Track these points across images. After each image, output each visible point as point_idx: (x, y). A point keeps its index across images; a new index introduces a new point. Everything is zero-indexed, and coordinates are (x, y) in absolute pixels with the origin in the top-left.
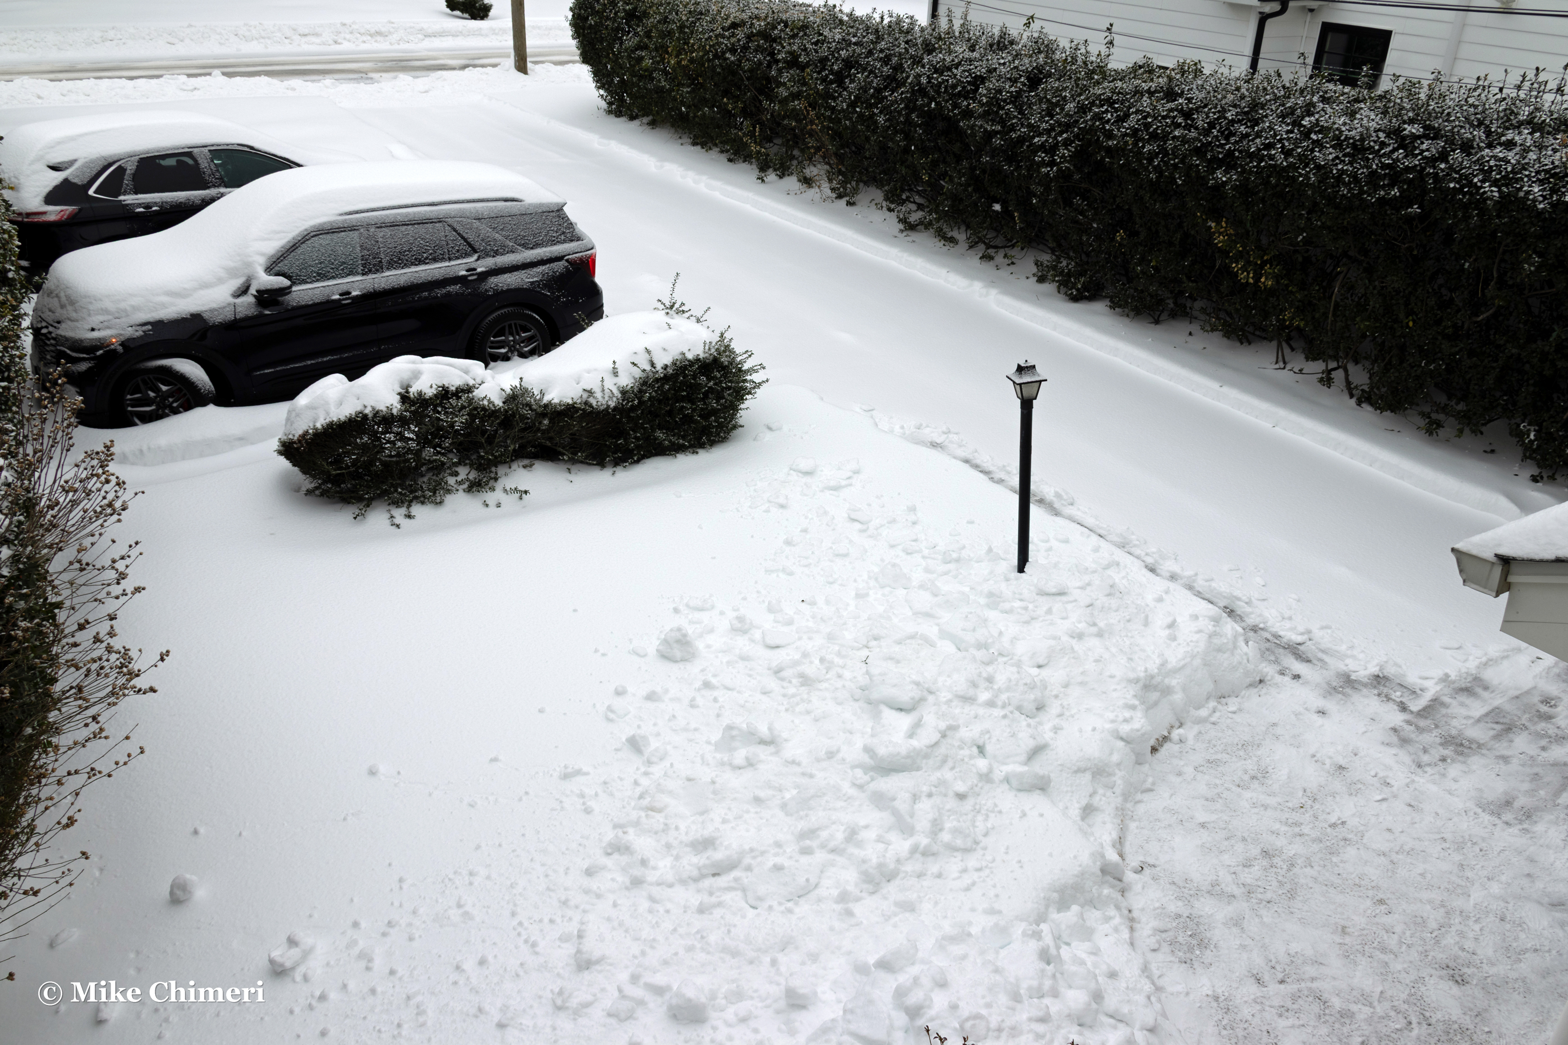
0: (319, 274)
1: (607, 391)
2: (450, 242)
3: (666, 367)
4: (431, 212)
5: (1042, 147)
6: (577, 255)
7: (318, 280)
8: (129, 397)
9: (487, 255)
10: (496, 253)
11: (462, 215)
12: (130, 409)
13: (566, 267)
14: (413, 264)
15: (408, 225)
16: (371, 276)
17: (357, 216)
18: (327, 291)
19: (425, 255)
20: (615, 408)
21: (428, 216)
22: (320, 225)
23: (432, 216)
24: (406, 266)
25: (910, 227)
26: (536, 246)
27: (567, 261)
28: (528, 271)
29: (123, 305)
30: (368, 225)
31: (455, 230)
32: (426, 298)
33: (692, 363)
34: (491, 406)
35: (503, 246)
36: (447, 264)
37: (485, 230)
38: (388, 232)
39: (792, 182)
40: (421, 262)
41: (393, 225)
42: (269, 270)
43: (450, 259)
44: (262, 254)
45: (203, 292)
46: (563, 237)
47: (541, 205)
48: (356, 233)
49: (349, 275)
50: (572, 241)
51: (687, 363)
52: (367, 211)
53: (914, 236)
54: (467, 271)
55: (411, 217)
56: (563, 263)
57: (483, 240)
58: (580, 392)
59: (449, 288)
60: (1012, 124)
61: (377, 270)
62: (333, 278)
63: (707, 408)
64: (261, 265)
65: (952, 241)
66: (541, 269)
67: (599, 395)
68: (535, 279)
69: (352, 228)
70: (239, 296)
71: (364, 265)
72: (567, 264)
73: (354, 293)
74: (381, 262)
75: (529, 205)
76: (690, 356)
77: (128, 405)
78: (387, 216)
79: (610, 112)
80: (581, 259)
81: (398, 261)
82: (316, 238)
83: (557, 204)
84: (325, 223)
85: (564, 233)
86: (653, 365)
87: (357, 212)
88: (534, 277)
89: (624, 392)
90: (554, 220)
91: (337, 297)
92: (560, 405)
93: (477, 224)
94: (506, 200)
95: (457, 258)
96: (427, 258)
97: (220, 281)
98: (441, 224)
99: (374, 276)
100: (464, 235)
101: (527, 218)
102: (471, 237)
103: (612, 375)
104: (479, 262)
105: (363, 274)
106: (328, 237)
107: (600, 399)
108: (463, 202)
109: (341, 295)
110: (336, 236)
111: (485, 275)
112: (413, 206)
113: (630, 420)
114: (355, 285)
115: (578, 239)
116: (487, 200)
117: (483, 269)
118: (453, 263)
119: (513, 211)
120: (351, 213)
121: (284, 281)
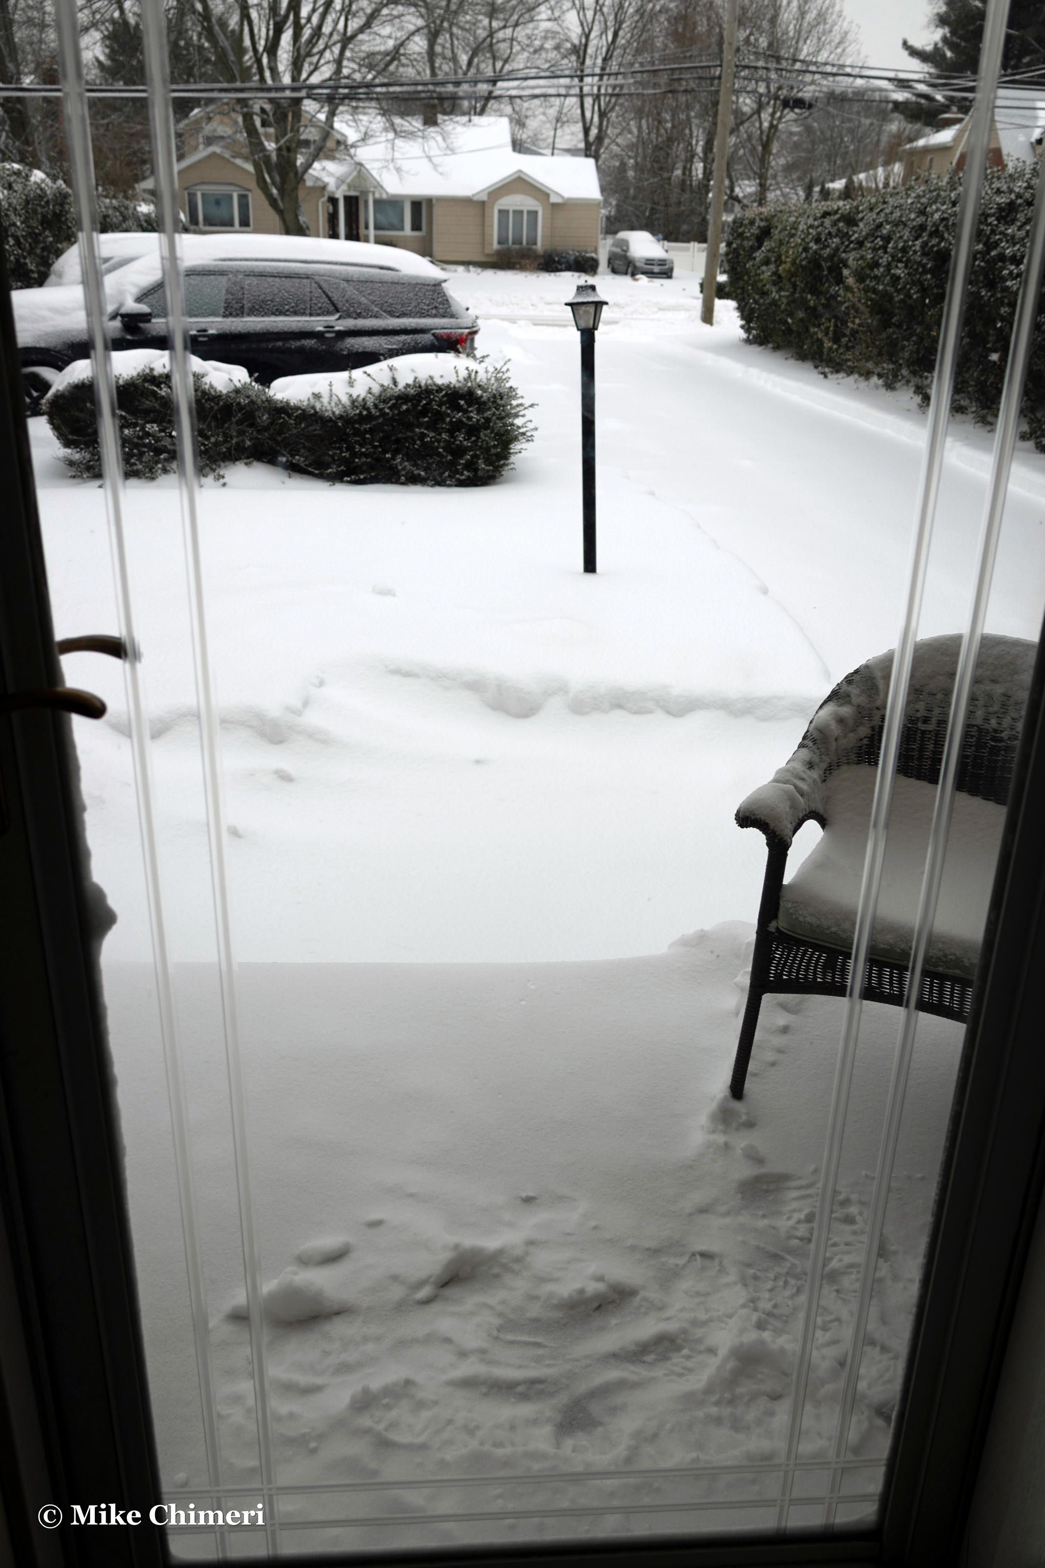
2: (314, 298)
10: (359, 316)
11: (331, 275)
14: (274, 314)
15: (275, 277)
16: (230, 319)
20: (341, 417)
21: (298, 272)
22: (194, 266)
23: (301, 271)
24: (266, 314)
25: (927, 400)
26: (403, 315)
27: (433, 334)
28: (385, 338)
30: (237, 272)
31: (321, 288)
32: (279, 347)
35: (367, 310)
36: (307, 318)
37: (351, 291)
40: (280, 313)
41: (262, 275)
42: (139, 300)
43: (311, 315)
46: (434, 311)
47: (417, 277)
48: (226, 278)
49: (210, 315)
50: (443, 316)
52: (241, 260)
54: (325, 327)
55: (280, 270)
56: (429, 335)
57: (347, 301)
59: (303, 340)
61: (238, 315)
62: (195, 315)
64: (131, 294)
66: (403, 338)
68: (394, 347)
69: (222, 273)
70: (110, 320)
71: (226, 308)
72: (432, 338)
73: (211, 332)
74: (242, 307)
75: (405, 275)
78: (258, 266)
79: (748, 341)
80: (448, 336)
83: (435, 279)
84: (198, 266)
86: (395, 383)
87: (230, 260)
91: (194, 333)
93: (344, 285)
94: (382, 268)
96: (288, 310)
99: (233, 319)
100: (330, 294)
102: (335, 297)
104: (339, 321)
105: (224, 316)
106: (198, 278)
107: (326, 404)
108: (336, 263)
109: (198, 331)
110: (205, 278)
111: (342, 335)
112: (285, 261)
113: (357, 433)
114: (214, 325)
115: (452, 316)
116: (362, 265)
117: (341, 328)
118: (313, 318)
119: (385, 279)
120: (224, 260)
121: (143, 308)
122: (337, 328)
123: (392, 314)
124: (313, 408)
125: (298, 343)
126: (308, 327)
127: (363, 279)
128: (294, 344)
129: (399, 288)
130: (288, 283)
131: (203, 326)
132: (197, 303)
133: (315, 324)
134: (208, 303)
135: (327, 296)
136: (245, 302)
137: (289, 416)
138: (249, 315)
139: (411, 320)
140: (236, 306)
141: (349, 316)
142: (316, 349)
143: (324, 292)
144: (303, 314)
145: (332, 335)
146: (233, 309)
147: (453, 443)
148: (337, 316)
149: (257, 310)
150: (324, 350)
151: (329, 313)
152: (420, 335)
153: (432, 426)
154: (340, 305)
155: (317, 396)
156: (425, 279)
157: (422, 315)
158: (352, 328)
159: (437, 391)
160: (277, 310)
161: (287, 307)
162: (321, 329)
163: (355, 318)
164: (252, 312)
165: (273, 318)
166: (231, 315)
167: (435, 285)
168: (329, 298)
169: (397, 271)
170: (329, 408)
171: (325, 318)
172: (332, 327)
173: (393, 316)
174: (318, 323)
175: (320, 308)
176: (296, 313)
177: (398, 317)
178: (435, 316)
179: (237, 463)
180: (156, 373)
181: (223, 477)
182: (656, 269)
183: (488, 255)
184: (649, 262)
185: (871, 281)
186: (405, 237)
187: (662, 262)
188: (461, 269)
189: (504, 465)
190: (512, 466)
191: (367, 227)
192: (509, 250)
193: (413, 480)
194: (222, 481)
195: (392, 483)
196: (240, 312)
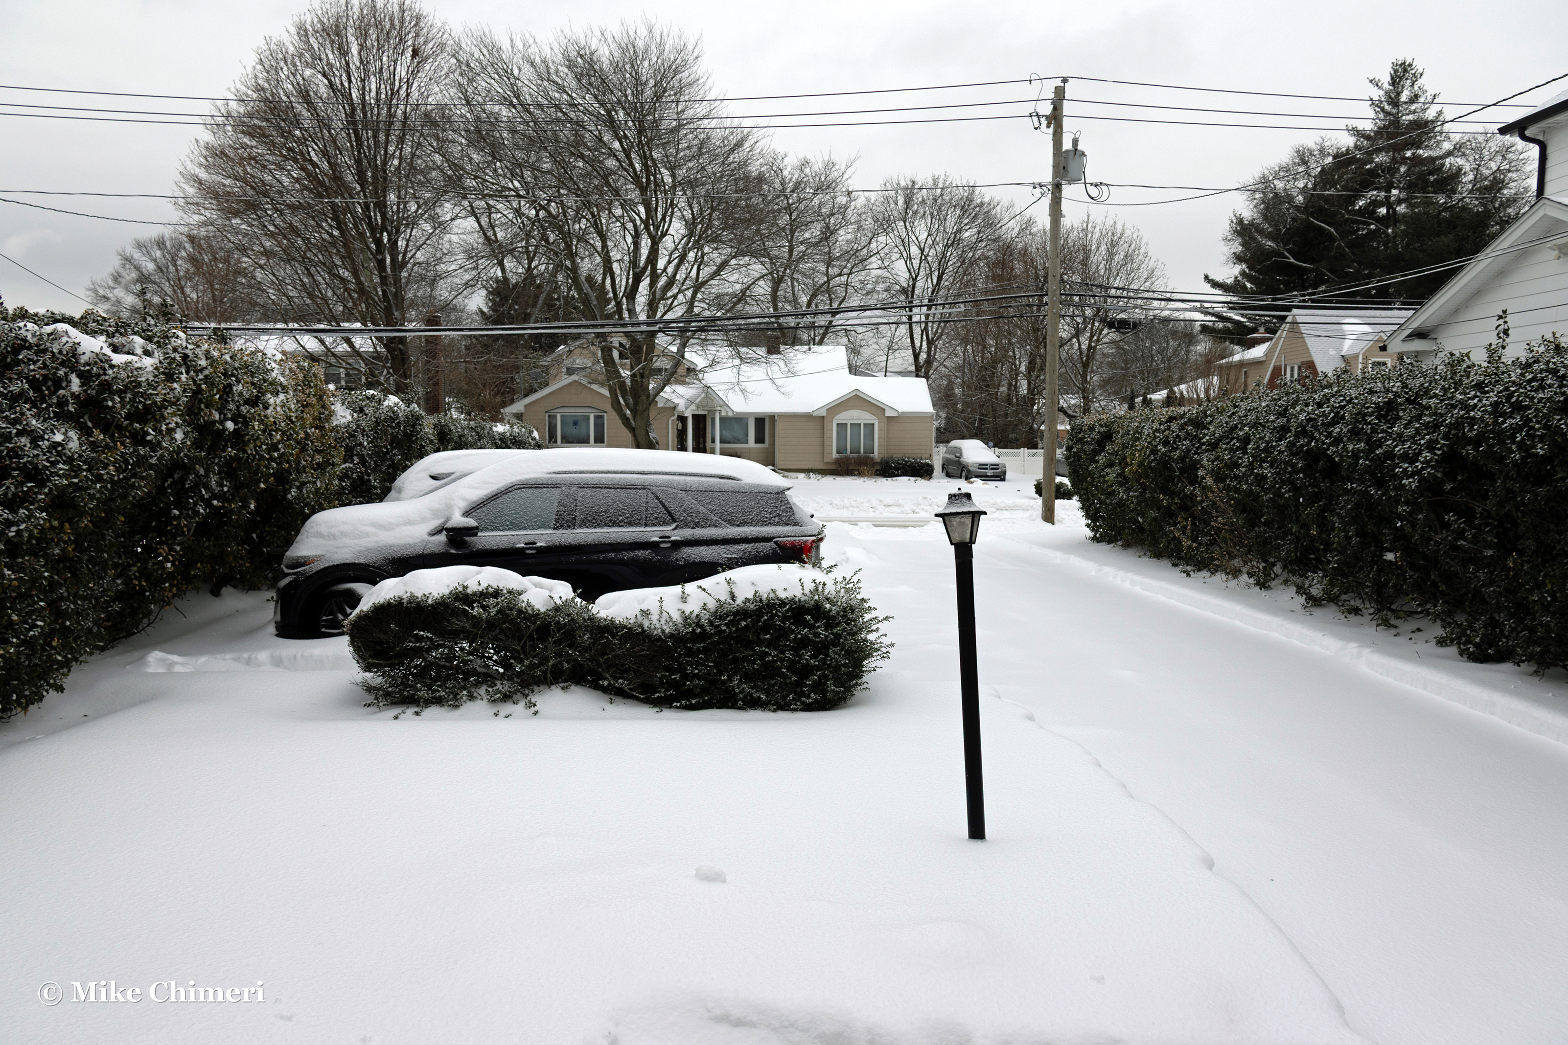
0: (512, 523)
1: (664, 613)
2: (650, 509)
3: (747, 600)
4: (638, 479)
6: (789, 539)
7: (509, 529)
10: (697, 525)
11: (669, 485)
13: (774, 549)
14: (607, 525)
15: (611, 488)
16: (561, 531)
17: (564, 475)
18: (515, 539)
20: (671, 636)
21: (633, 483)
22: (527, 480)
23: (638, 482)
24: (599, 526)
26: (744, 524)
27: (776, 543)
28: (728, 547)
30: (572, 485)
31: (658, 498)
32: (611, 558)
35: (706, 519)
36: (642, 529)
37: (689, 500)
38: (589, 492)
40: (615, 524)
41: (596, 487)
42: (467, 514)
43: (646, 525)
44: (465, 500)
46: (777, 519)
47: (759, 486)
48: (558, 490)
49: (540, 527)
50: (788, 524)
51: (777, 602)
52: (576, 472)
54: (661, 538)
55: (615, 482)
56: (771, 544)
57: (685, 511)
58: (637, 612)
59: (637, 552)
61: (569, 527)
62: (525, 528)
64: (460, 508)
66: (744, 546)
68: (734, 556)
69: (555, 486)
70: (434, 534)
71: (557, 520)
72: (775, 546)
73: (539, 544)
74: (574, 519)
75: (746, 484)
77: (323, 626)
78: (593, 478)
79: (1094, 539)
80: (792, 543)
81: (593, 520)
82: (518, 491)
83: (779, 487)
84: (531, 479)
85: (779, 515)
87: (565, 472)
88: (734, 553)
89: (685, 619)
90: (772, 502)
91: (523, 545)
93: (682, 495)
94: (722, 477)
95: (654, 525)
96: (622, 521)
98: (644, 491)
99: (564, 531)
100: (666, 504)
102: (672, 507)
104: (676, 531)
105: (554, 529)
106: (531, 491)
108: (674, 474)
109: (526, 544)
110: (537, 491)
111: (678, 545)
112: (622, 472)
113: (689, 652)
114: (542, 537)
115: (796, 524)
116: (701, 475)
117: (678, 538)
118: (648, 529)
119: (725, 488)
120: (559, 473)
121: (471, 522)
122: (673, 538)
123: (731, 523)
124: (641, 626)
125: (632, 554)
126: (643, 538)
127: (702, 488)
128: (627, 555)
129: (739, 497)
130: (623, 494)
131: (532, 539)
132: (527, 515)
133: (650, 534)
134: (539, 516)
135: (664, 506)
136: (578, 514)
137: (613, 635)
138: (580, 526)
139: (752, 528)
140: (567, 518)
141: (686, 526)
142: (650, 560)
143: (661, 502)
144: (639, 524)
145: (668, 545)
146: (564, 521)
147: (798, 662)
148: (674, 526)
149: (589, 521)
150: (658, 561)
151: (665, 523)
152: (762, 544)
153: (773, 644)
154: (676, 517)
155: (646, 613)
156: (767, 487)
157: (765, 523)
158: (690, 538)
159: (780, 606)
160: (610, 521)
161: (621, 518)
162: (657, 539)
163: (693, 528)
164: (584, 524)
165: (605, 530)
166: (562, 526)
167: (777, 493)
168: (666, 508)
169: (738, 480)
170: (658, 626)
171: (661, 528)
172: (669, 537)
173: (733, 525)
174: (653, 534)
175: (656, 518)
176: (630, 524)
177: (738, 526)
178: (778, 524)
179: (553, 687)
180: (469, 591)
181: (535, 705)
182: (990, 473)
183: (827, 463)
184: (983, 466)
185: (1231, 481)
186: (749, 448)
187: (995, 466)
188: (801, 476)
189: (856, 684)
190: (865, 685)
191: (713, 441)
192: (847, 459)
193: (752, 704)
194: (533, 709)
195: (728, 707)
196: (572, 524)
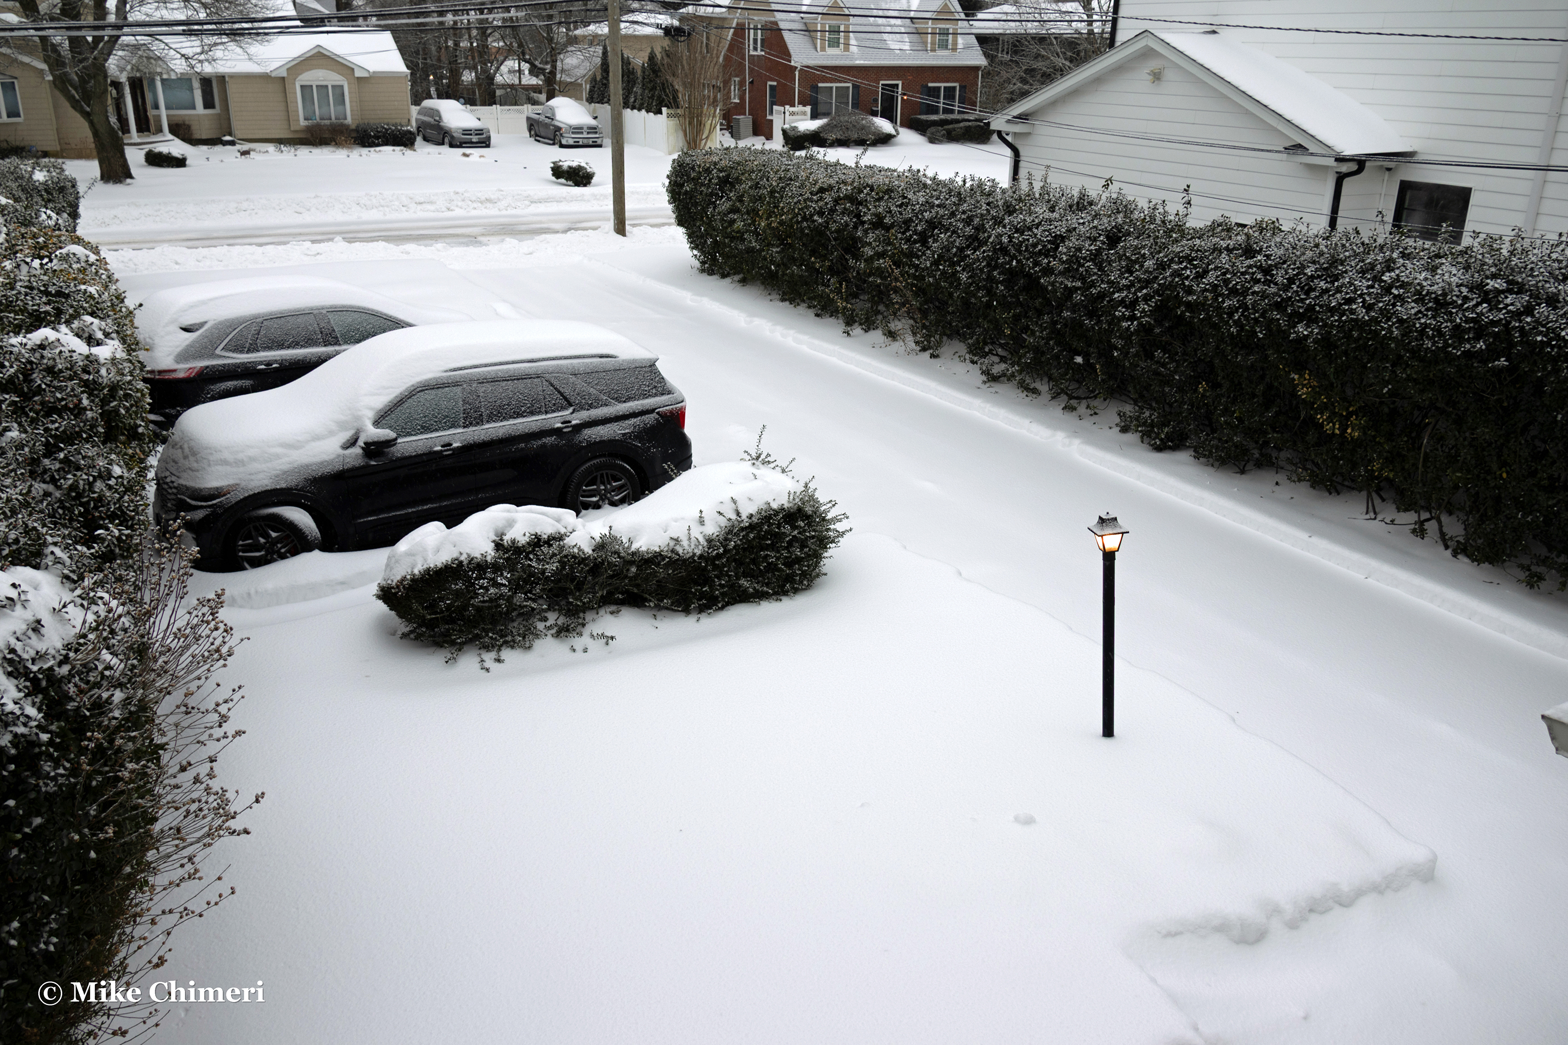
0: (423, 428)
1: (693, 539)
2: (547, 396)
3: (751, 516)
4: (530, 368)
5: (1122, 302)
6: (667, 408)
7: (421, 433)
8: (241, 543)
9: (582, 408)
10: (591, 406)
11: (559, 371)
12: (241, 554)
13: (657, 419)
14: (512, 417)
15: (508, 380)
16: (472, 429)
17: (461, 372)
18: (430, 443)
19: (523, 409)
20: (701, 557)
21: (527, 372)
22: (426, 381)
23: (531, 372)
24: (505, 419)
25: (992, 378)
26: (629, 399)
27: (658, 413)
28: (620, 423)
29: (240, 456)
30: (470, 381)
31: (552, 385)
32: (522, 449)
33: (777, 512)
34: (581, 553)
35: (597, 400)
36: (544, 417)
37: (580, 384)
38: (489, 387)
39: (877, 336)
40: (519, 415)
41: (494, 380)
42: (377, 423)
43: (547, 413)
44: (371, 409)
45: (313, 444)
46: (654, 391)
47: (634, 361)
48: (460, 388)
49: (451, 427)
50: (663, 394)
51: (772, 512)
52: (471, 368)
53: (997, 387)
54: (562, 423)
55: (511, 373)
56: (654, 416)
57: (578, 394)
58: (667, 540)
59: (544, 440)
60: (1092, 281)
61: (478, 423)
62: (436, 430)
63: (790, 557)
64: (369, 419)
65: (1035, 391)
66: (633, 421)
67: (685, 543)
68: (627, 431)
69: (456, 384)
70: (347, 448)
71: (465, 419)
72: (657, 416)
73: (455, 445)
74: (481, 415)
75: (623, 361)
76: (775, 506)
77: (240, 551)
78: (489, 372)
79: (702, 271)
80: (671, 412)
81: (497, 414)
82: (422, 394)
83: (650, 360)
84: (431, 379)
85: (655, 387)
86: (738, 514)
87: (461, 369)
88: (626, 429)
89: (709, 541)
90: (646, 375)
91: (440, 448)
92: (648, 553)
93: (573, 379)
94: (601, 356)
95: (554, 411)
96: (525, 411)
97: (331, 433)
98: (539, 380)
99: (474, 428)
100: (561, 389)
101: (621, 374)
102: (567, 392)
103: (699, 524)
104: (574, 415)
105: (464, 427)
106: (433, 392)
107: (687, 547)
108: (560, 358)
109: (442, 446)
110: (440, 391)
111: (578, 428)
112: (513, 362)
114: (456, 437)
115: (669, 393)
116: (584, 357)
117: (577, 422)
118: (549, 416)
119: (608, 367)
120: (455, 370)
121: (385, 433)
122: (574, 422)
126: (547, 426)
127: (588, 370)
130: (520, 385)
131: (447, 440)
132: (436, 417)
133: (552, 421)
134: (447, 416)
135: (559, 392)
136: (483, 410)
138: (488, 422)
139: (636, 402)
140: (475, 415)
142: (556, 447)
143: (556, 389)
144: (540, 413)
145: (570, 429)
146: (473, 418)
148: (571, 410)
149: (495, 415)
150: (564, 445)
151: (563, 408)
152: (647, 416)
154: (572, 401)
156: (642, 360)
157: (645, 396)
158: (587, 420)
160: (514, 412)
162: (559, 425)
163: (588, 410)
164: (491, 418)
165: (512, 422)
166: (471, 424)
168: (562, 394)
169: (615, 357)
171: (560, 414)
172: (570, 422)
173: (620, 402)
174: (555, 419)
175: (554, 405)
176: (532, 413)
177: (625, 402)
178: (656, 395)
179: (601, 612)
182: (475, 139)
183: (296, 132)
184: (467, 132)
186: (198, 115)
187: (479, 132)
188: (271, 148)
191: (157, 107)
192: (318, 126)
196: (479, 421)
